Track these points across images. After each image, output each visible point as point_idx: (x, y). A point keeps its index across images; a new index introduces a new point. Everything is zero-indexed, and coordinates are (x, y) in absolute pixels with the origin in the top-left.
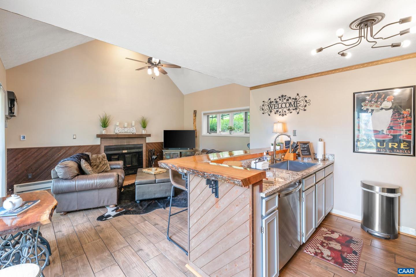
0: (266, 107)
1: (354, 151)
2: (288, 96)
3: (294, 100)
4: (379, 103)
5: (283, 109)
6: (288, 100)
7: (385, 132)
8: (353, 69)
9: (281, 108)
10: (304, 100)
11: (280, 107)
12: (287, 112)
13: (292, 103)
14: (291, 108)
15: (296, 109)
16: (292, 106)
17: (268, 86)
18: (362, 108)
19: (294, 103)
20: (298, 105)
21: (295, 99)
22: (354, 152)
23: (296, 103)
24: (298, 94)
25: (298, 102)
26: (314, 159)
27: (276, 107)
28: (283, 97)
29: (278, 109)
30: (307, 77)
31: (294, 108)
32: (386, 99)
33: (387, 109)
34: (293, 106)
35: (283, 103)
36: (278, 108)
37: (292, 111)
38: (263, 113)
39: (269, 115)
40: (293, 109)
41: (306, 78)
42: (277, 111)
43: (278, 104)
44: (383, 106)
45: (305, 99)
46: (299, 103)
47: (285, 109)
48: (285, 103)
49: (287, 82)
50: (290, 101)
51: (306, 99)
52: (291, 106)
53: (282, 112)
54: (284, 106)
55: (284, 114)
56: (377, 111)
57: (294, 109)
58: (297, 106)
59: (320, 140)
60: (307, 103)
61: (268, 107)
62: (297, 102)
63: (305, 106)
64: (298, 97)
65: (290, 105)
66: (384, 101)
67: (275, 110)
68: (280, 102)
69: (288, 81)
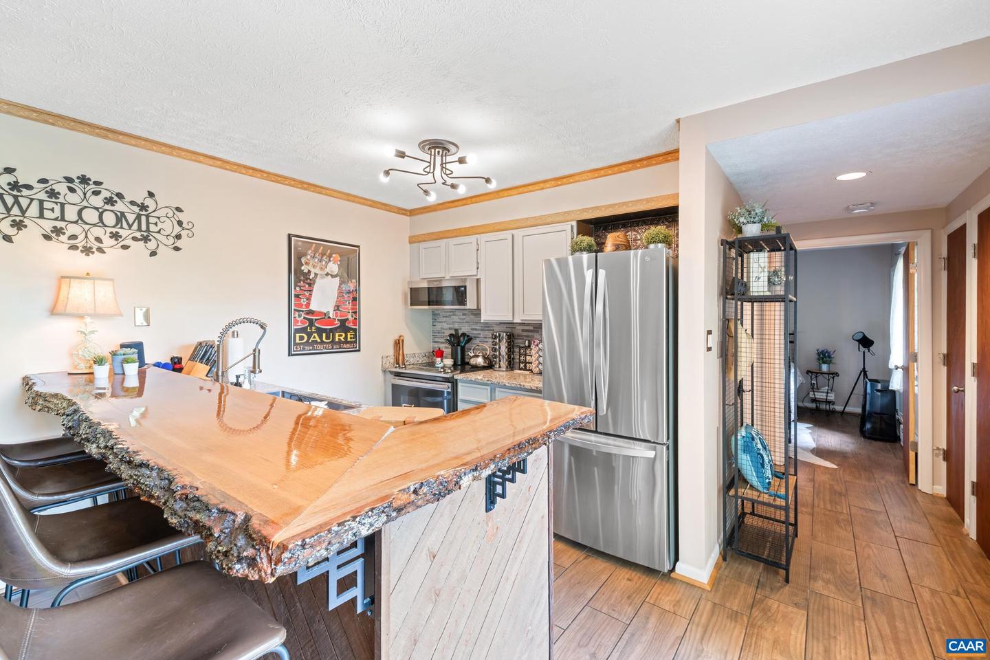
1: (290, 354)
2: (111, 186)
3: (136, 209)
4: (324, 263)
5: (87, 227)
6: (110, 201)
7: (331, 316)
9: (76, 222)
10: (172, 219)
12: (108, 242)
13: (131, 218)
14: (123, 233)
15: (146, 239)
16: (130, 226)
18: (303, 268)
19: (139, 217)
20: (152, 228)
21: (138, 206)
23: (143, 219)
24: (151, 194)
25: (152, 220)
28: (89, 184)
29: (60, 224)
30: (183, 153)
31: (138, 235)
32: (331, 259)
33: (333, 276)
34: (135, 226)
35: (84, 203)
36: (63, 219)
37: (129, 242)
40: (135, 239)
41: (179, 156)
42: (58, 231)
43: (62, 205)
44: (328, 270)
45: (175, 216)
46: (156, 224)
47: (98, 232)
48: (97, 209)
49: (106, 137)
50: (120, 206)
51: (180, 216)
52: (125, 225)
53: (81, 237)
54: (91, 216)
55: (91, 248)
56: (322, 277)
57: (140, 237)
58: (148, 230)
59: (236, 334)
60: (184, 229)
62: (148, 217)
63: (178, 237)
64: (150, 202)
65: (119, 220)
66: (330, 261)
67: (47, 224)
68: (72, 198)
69: (110, 135)
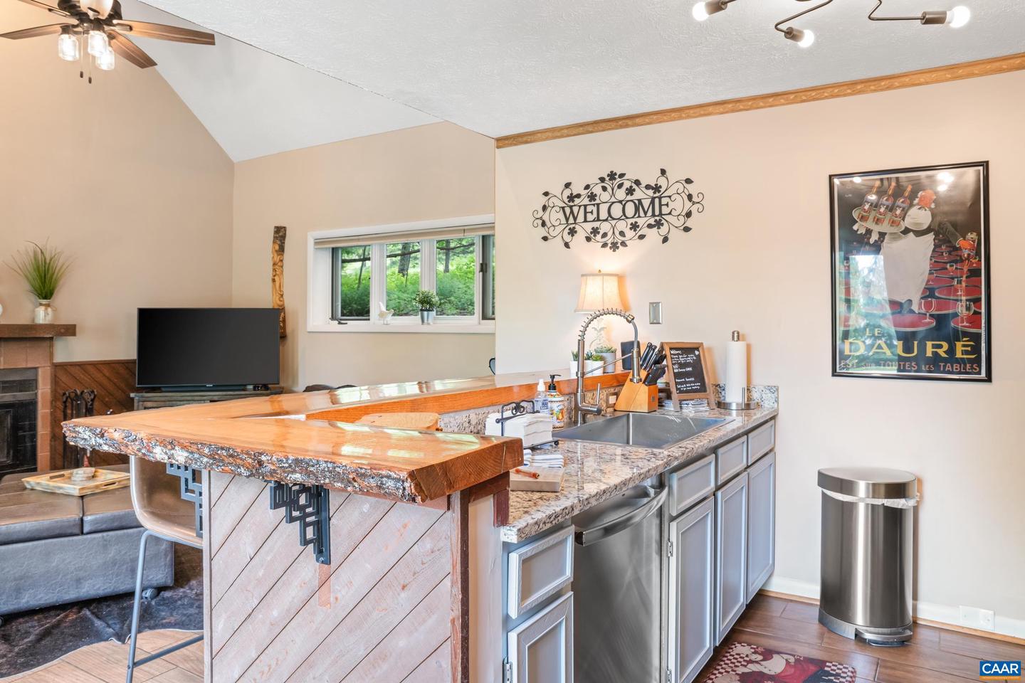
0: (555, 216)
1: (835, 373)
2: (632, 175)
3: (650, 192)
4: (898, 212)
5: (613, 222)
6: (630, 191)
7: (915, 307)
8: (826, 98)
9: (606, 220)
10: (683, 195)
11: (604, 215)
12: (630, 234)
13: (646, 203)
14: (641, 221)
15: (659, 224)
16: (645, 213)
17: (562, 136)
18: (855, 227)
19: (652, 202)
20: (665, 210)
21: (653, 188)
22: (833, 375)
23: (657, 201)
24: (663, 172)
25: (664, 201)
26: (715, 407)
27: (590, 217)
28: (615, 179)
29: (596, 224)
30: (692, 111)
31: (652, 221)
32: (916, 201)
33: (919, 233)
34: (650, 213)
35: (613, 200)
36: (598, 219)
37: (645, 231)
38: (545, 239)
39: (567, 245)
40: (650, 226)
41: (689, 117)
42: (595, 231)
43: (598, 205)
44: (908, 223)
45: (686, 191)
46: (667, 205)
47: (622, 226)
48: (620, 202)
49: (627, 126)
50: (638, 194)
51: (691, 188)
52: (642, 214)
53: (610, 234)
54: (617, 211)
55: (617, 243)
56: (895, 237)
57: (653, 223)
58: (661, 214)
59: (736, 335)
60: (694, 204)
61: (561, 215)
62: (660, 198)
63: (689, 215)
64: (662, 182)
65: (637, 210)
66: (911, 205)
67: (589, 227)
68: (605, 196)
69: (630, 122)
